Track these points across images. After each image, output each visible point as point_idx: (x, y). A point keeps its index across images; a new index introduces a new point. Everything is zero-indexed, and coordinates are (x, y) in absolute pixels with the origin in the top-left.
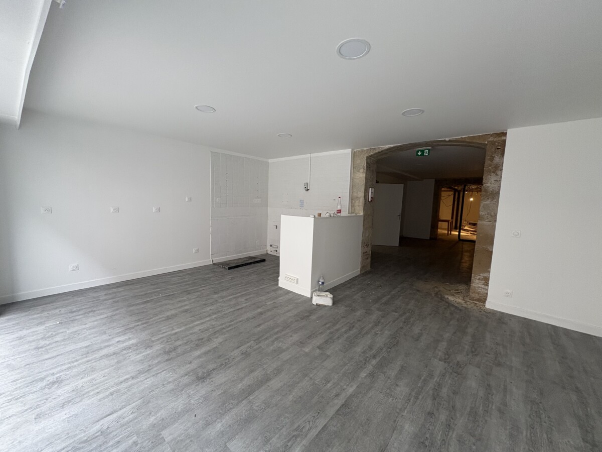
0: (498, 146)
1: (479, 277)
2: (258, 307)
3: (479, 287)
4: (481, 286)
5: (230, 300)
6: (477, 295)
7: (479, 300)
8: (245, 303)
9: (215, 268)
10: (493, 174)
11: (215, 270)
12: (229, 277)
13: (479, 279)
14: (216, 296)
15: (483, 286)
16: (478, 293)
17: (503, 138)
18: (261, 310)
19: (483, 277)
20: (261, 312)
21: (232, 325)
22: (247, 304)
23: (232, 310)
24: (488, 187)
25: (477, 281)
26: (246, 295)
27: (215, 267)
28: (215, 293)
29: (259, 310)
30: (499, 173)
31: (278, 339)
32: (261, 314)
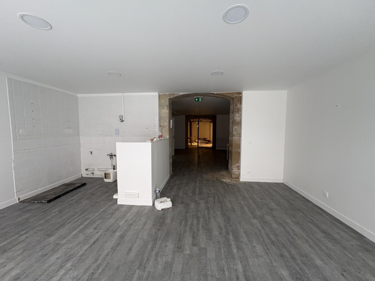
0: (239, 99)
1: (235, 166)
2: (115, 232)
3: (236, 171)
4: (236, 170)
5: (76, 236)
6: (235, 176)
7: (236, 178)
8: (97, 233)
9: (26, 207)
10: (237, 113)
11: (28, 208)
12: (54, 211)
13: (235, 167)
14: (52, 239)
15: (237, 170)
16: (235, 175)
17: (240, 95)
18: (120, 233)
19: (237, 165)
20: (120, 236)
21: (100, 264)
22: (100, 233)
23: (86, 247)
24: (236, 119)
25: (234, 168)
26: (90, 224)
27: (26, 205)
28: (49, 235)
29: (118, 234)
30: (240, 112)
31: (158, 255)
32: (122, 237)
